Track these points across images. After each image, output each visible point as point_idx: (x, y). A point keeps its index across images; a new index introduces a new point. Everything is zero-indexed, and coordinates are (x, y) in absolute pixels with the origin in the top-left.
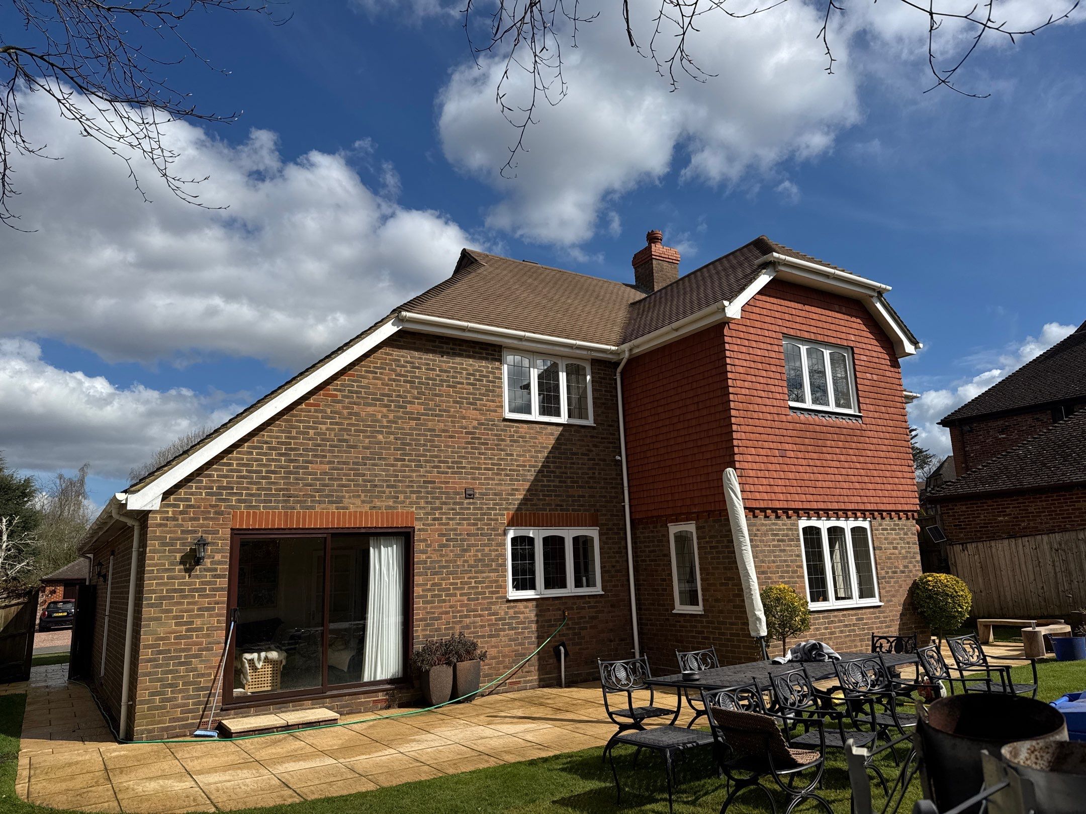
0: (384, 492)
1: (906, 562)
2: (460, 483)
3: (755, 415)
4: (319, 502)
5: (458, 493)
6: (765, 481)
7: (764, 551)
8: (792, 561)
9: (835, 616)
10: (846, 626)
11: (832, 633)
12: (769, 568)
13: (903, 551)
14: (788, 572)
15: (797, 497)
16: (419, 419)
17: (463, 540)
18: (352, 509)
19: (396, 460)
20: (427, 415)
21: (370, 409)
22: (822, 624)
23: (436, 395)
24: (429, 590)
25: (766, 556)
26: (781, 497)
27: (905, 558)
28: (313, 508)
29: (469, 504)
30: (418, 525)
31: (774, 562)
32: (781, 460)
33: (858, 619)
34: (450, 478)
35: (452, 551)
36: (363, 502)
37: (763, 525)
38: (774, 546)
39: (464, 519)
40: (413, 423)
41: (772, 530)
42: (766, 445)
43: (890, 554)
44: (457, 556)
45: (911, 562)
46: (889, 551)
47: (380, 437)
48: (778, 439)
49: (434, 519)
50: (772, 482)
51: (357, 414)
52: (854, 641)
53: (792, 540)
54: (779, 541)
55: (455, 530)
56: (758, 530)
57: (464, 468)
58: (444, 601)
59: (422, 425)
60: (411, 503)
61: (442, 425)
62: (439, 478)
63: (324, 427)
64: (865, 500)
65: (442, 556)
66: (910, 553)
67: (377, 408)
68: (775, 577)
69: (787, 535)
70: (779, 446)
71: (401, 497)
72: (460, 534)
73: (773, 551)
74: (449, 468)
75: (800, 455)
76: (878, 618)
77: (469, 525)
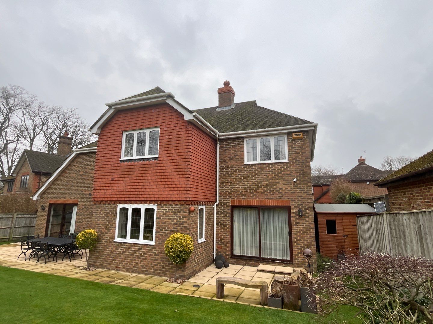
0: (73, 195)
1: (175, 226)
2: (88, 192)
3: (104, 166)
4: (62, 197)
5: (87, 195)
6: (103, 191)
7: (100, 217)
8: (111, 221)
9: (127, 245)
10: (131, 250)
11: (123, 252)
12: (101, 223)
13: (175, 221)
14: (109, 225)
15: (115, 196)
16: (82, 176)
17: (88, 207)
18: (67, 199)
19: (76, 187)
20: (84, 174)
21: (72, 175)
22: (119, 247)
23: (86, 169)
24: (79, 220)
25: (100, 219)
26: (109, 196)
27: (175, 224)
28: (61, 199)
29: (90, 197)
30: (79, 203)
31: (103, 221)
32: (111, 182)
33: (139, 249)
34: (86, 190)
35: (85, 210)
36: (69, 197)
37: (102, 207)
38: (105, 215)
39: (88, 202)
40: (80, 177)
41: (105, 209)
42: (106, 177)
43: (166, 221)
44: (86, 211)
45: (179, 226)
46: (165, 220)
47: (74, 181)
48: (112, 174)
49: (82, 202)
50: (106, 191)
51: (70, 176)
52: (135, 258)
53: (113, 213)
54: (107, 213)
55: (86, 204)
56: (99, 209)
57: (90, 188)
58: (81, 223)
59: (82, 177)
60: (78, 197)
61: (86, 177)
62: (84, 190)
63: (64, 180)
64: (152, 196)
65: (82, 211)
66: (180, 222)
67: (74, 174)
68: (103, 227)
69: (111, 211)
70: (112, 177)
71: (76, 196)
72: (87, 206)
73: (104, 217)
74: (86, 188)
75: (120, 179)
76: (151, 250)
77: (89, 203)
